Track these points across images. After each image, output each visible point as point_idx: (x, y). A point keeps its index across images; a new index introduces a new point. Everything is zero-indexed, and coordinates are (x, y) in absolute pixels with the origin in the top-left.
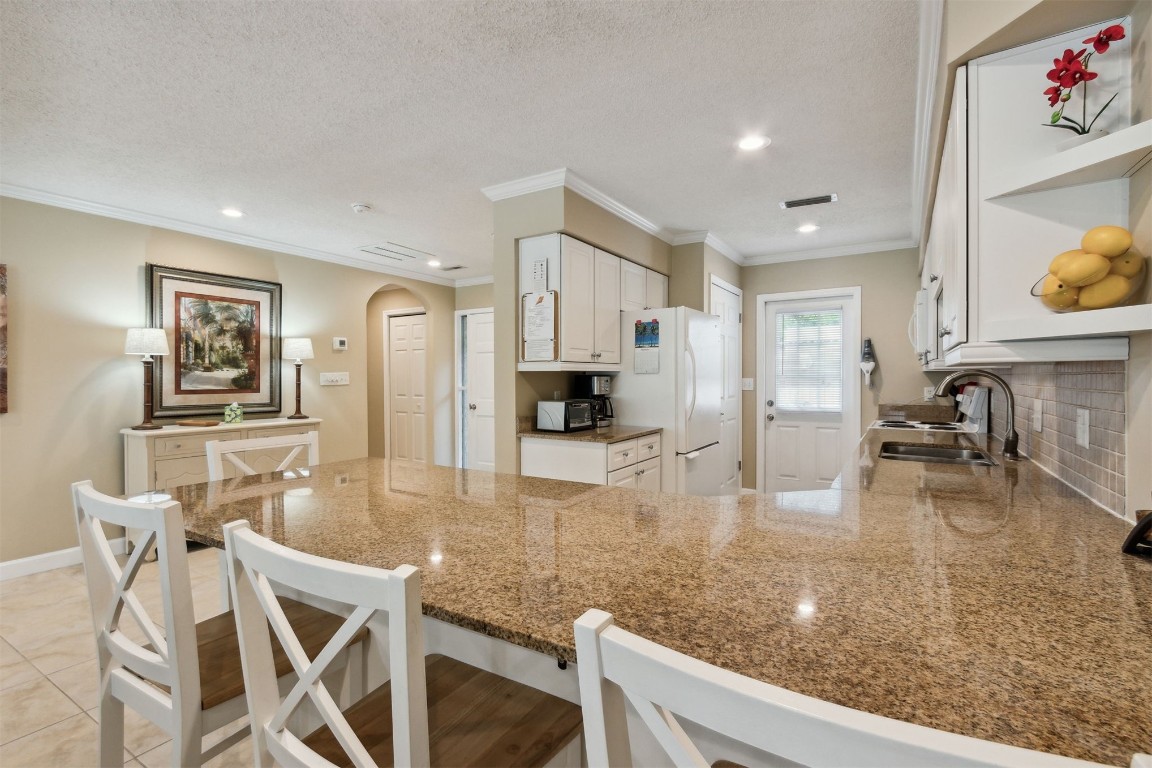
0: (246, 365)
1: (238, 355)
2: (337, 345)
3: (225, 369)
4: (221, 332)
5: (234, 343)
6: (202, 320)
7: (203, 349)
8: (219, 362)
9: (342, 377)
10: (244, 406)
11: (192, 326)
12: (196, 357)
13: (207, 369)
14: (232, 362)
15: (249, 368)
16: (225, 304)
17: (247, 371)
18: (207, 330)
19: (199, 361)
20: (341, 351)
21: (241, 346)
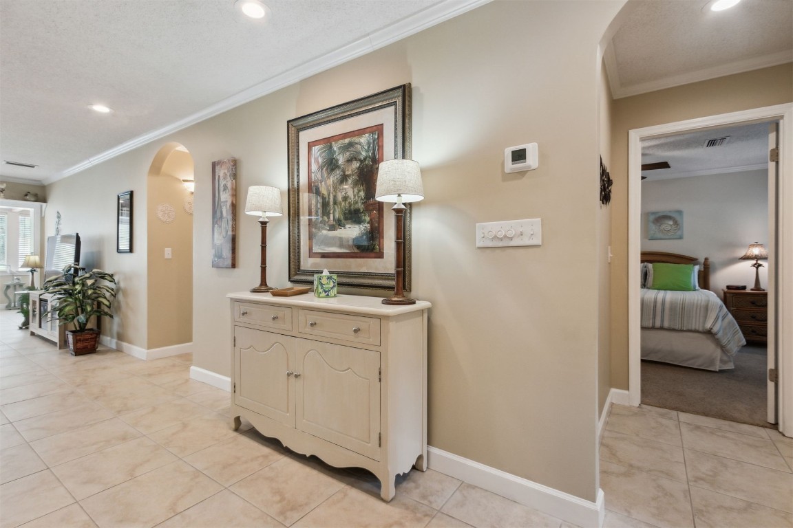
0: (368, 219)
1: (360, 206)
2: (509, 166)
3: (347, 226)
4: (344, 178)
5: (356, 190)
6: (327, 169)
7: (329, 202)
8: (342, 217)
9: (528, 229)
10: (340, 274)
11: (320, 178)
12: (323, 214)
13: (332, 228)
14: (353, 216)
15: (371, 222)
16: (347, 141)
17: (368, 226)
18: (333, 179)
19: (325, 218)
20: (522, 173)
21: (362, 194)
